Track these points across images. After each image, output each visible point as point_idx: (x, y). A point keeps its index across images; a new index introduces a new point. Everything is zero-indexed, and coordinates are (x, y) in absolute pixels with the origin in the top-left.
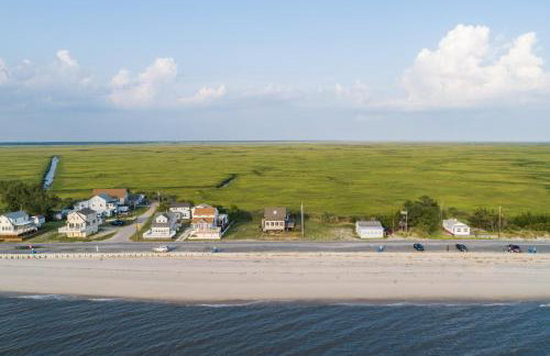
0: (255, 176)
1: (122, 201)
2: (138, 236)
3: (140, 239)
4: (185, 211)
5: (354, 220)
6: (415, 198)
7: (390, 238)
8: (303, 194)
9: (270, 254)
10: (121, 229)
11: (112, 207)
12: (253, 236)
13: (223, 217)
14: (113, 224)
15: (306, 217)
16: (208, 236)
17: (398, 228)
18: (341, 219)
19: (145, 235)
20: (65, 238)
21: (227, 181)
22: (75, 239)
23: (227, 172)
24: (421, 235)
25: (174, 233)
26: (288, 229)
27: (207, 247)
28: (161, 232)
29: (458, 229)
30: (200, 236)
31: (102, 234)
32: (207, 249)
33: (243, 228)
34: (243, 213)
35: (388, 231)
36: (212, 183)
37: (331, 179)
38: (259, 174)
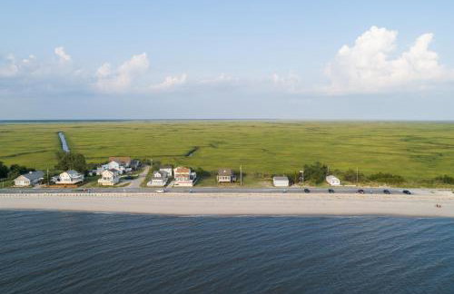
0: (210, 148)
1: (127, 165)
2: (144, 185)
3: (146, 186)
4: (169, 171)
5: (272, 177)
6: (312, 163)
7: (293, 186)
8: (243, 161)
9: (222, 194)
10: (132, 181)
11: (122, 169)
12: (212, 185)
13: (193, 174)
14: (126, 178)
15: (244, 175)
16: (185, 185)
17: (298, 181)
18: (265, 176)
19: (148, 184)
20: (101, 186)
21: (191, 152)
22: (107, 186)
23: (191, 145)
24: (310, 185)
25: (165, 183)
26: (232, 182)
27: (185, 190)
28: (157, 182)
29: (333, 181)
30: (181, 185)
31: (121, 184)
32: (186, 192)
33: (206, 181)
34: (205, 172)
35: (291, 182)
36: (181, 153)
37: (264, 150)
38: (214, 147)
